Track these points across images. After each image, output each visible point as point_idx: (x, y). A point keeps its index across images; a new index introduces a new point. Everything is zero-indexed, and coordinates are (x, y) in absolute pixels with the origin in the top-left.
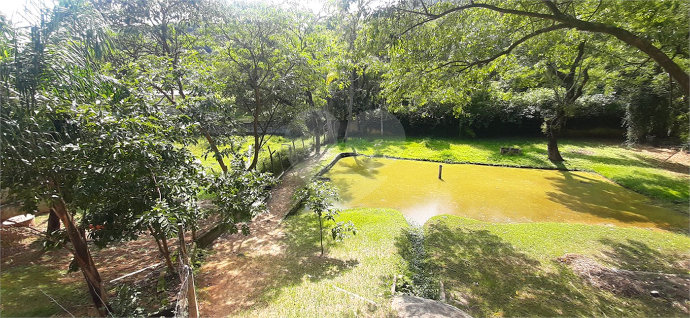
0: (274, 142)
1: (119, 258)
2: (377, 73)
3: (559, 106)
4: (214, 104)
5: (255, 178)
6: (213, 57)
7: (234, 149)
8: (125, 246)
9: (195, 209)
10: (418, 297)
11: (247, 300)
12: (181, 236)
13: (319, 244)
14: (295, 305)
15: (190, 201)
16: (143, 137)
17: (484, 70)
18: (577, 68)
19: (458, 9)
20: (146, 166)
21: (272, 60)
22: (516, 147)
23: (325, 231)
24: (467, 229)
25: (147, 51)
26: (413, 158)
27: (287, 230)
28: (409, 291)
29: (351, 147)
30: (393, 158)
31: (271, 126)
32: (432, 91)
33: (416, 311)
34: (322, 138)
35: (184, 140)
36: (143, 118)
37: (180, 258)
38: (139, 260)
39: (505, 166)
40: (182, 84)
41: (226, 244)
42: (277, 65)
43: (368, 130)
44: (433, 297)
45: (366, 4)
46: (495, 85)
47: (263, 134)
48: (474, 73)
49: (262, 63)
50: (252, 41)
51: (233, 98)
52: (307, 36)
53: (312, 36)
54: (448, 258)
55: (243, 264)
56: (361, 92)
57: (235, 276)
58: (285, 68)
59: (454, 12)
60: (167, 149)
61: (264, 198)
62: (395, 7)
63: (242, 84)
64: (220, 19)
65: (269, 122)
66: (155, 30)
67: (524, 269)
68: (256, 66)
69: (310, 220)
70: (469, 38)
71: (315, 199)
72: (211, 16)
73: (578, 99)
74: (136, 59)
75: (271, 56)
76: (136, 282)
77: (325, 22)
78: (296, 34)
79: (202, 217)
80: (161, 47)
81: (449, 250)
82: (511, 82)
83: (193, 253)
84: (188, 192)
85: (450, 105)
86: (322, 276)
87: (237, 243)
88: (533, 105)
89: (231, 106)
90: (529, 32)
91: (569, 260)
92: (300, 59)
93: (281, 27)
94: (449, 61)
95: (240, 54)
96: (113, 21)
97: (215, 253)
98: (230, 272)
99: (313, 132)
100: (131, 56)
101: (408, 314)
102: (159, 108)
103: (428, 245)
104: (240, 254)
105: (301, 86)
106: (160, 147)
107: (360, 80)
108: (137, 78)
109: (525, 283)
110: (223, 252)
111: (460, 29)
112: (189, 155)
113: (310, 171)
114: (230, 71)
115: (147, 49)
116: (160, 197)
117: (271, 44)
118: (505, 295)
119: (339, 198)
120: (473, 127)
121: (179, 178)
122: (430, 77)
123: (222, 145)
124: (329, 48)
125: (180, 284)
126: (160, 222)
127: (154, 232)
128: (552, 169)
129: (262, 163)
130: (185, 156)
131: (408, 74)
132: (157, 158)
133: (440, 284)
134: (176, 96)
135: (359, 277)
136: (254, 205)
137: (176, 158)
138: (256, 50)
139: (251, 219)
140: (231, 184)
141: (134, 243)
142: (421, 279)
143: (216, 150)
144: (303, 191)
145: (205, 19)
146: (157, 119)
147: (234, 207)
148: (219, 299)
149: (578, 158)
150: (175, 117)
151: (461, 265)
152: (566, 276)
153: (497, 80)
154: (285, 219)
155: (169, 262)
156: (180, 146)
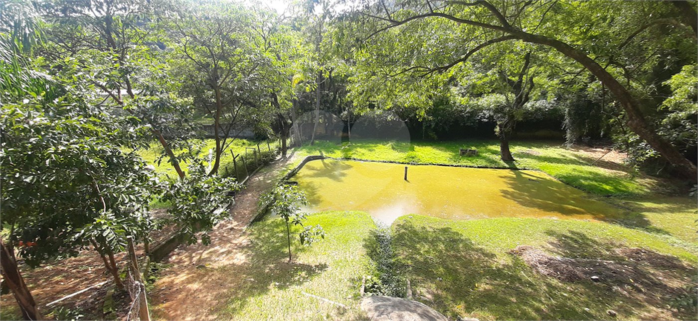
0: (238, 145)
1: (57, 278)
2: (343, 76)
3: (509, 110)
4: (168, 104)
5: (216, 183)
6: (167, 53)
7: (192, 153)
8: (64, 264)
9: (147, 220)
10: (386, 296)
11: (209, 315)
12: (131, 249)
13: (286, 250)
14: (261, 315)
15: (140, 210)
16: (82, 140)
17: (444, 77)
18: (524, 76)
19: (419, 16)
20: (87, 173)
21: (234, 59)
22: (473, 148)
23: (293, 236)
24: (431, 227)
25: (88, 45)
26: (380, 160)
27: (252, 237)
28: (378, 290)
29: (319, 150)
30: (360, 160)
31: (234, 129)
32: (396, 95)
33: (384, 310)
34: (288, 141)
35: (133, 144)
36: (82, 119)
37: (130, 274)
38: (81, 279)
39: (464, 166)
40: (131, 82)
41: (184, 256)
42: (239, 64)
43: (335, 133)
44: (401, 295)
45: (331, 7)
46: (454, 90)
47: (225, 138)
48: (435, 78)
49: (223, 62)
50: (211, 39)
51: (191, 99)
52: (271, 36)
53: (276, 37)
54: (414, 256)
55: (204, 276)
56: (328, 95)
57: (195, 289)
58: (248, 68)
59: (416, 19)
60: (113, 154)
61: (227, 205)
62: (359, 12)
63: (201, 84)
64: (174, 13)
65: (231, 125)
66: (98, 22)
67: (482, 262)
68: (215, 65)
69: (277, 226)
70: (429, 45)
71: (281, 203)
72: (164, 10)
73: (525, 104)
74: (74, 52)
75: (233, 55)
76: (77, 304)
77: (290, 22)
78: (260, 33)
79: (155, 228)
80: (105, 41)
81: (415, 248)
82: (467, 88)
83: (146, 268)
84: (138, 201)
85: (413, 109)
86: (290, 282)
87: (196, 254)
88: (487, 110)
89: (188, 107)
90: (483, 42)
91: (521, 251)
92: (264, 60)
93: (243, 26)
94: (412, 66)
95: (198, 51)
96: (48, 11)
97: (172, 266)
98: (189, 286)
99: (279, 135)
100: (68, 50)
101: (377, 314)
102: (102, 108)
103: (395, 245)
104: (200, 265)
105: (265, 87)
106: (104, 151)
107: (327, 83)
108: (76, 75)
109: (484, 276)
110: (181, 264)
111: (421, 36)
112: (138, 160)
113: (276, 175)
114: (187, 69)
115: (89, 43)
116: (105, 207)
117: (233, 42)
118: (466, 288)
119: (306, 202)
120: (434, 130)
121: (127, 185)
122: (394, 81)
123: (179, 149)
124: (295, 49)
125: (131, 303)
126: (104, 235)
127: (99, 246)
128: (504, 168)
129: (224, 167)
130: (135, 162)
131: (373, 78)
132: (100, 164)
133: (407, 282)
134: (124, 95)
135: (328, 281)
136: (215, 212)
137: (124, 164)
138: (216, 48)
139: (212, 228)
140: (188, 191)
141: (75, 261)
142: (389, 279)
143: (171, 155)
144: (268, 196)
145: (156, 13)
146: (100, 121)
147: (192, 216)
148: (176, 315)
149: (526, 158)
150: (122, 118)
151: (426, 262)
152: (518, 266)
153: (456, 85)
154: (250, 225)
155: (117, 279)
156: (128, 151)
